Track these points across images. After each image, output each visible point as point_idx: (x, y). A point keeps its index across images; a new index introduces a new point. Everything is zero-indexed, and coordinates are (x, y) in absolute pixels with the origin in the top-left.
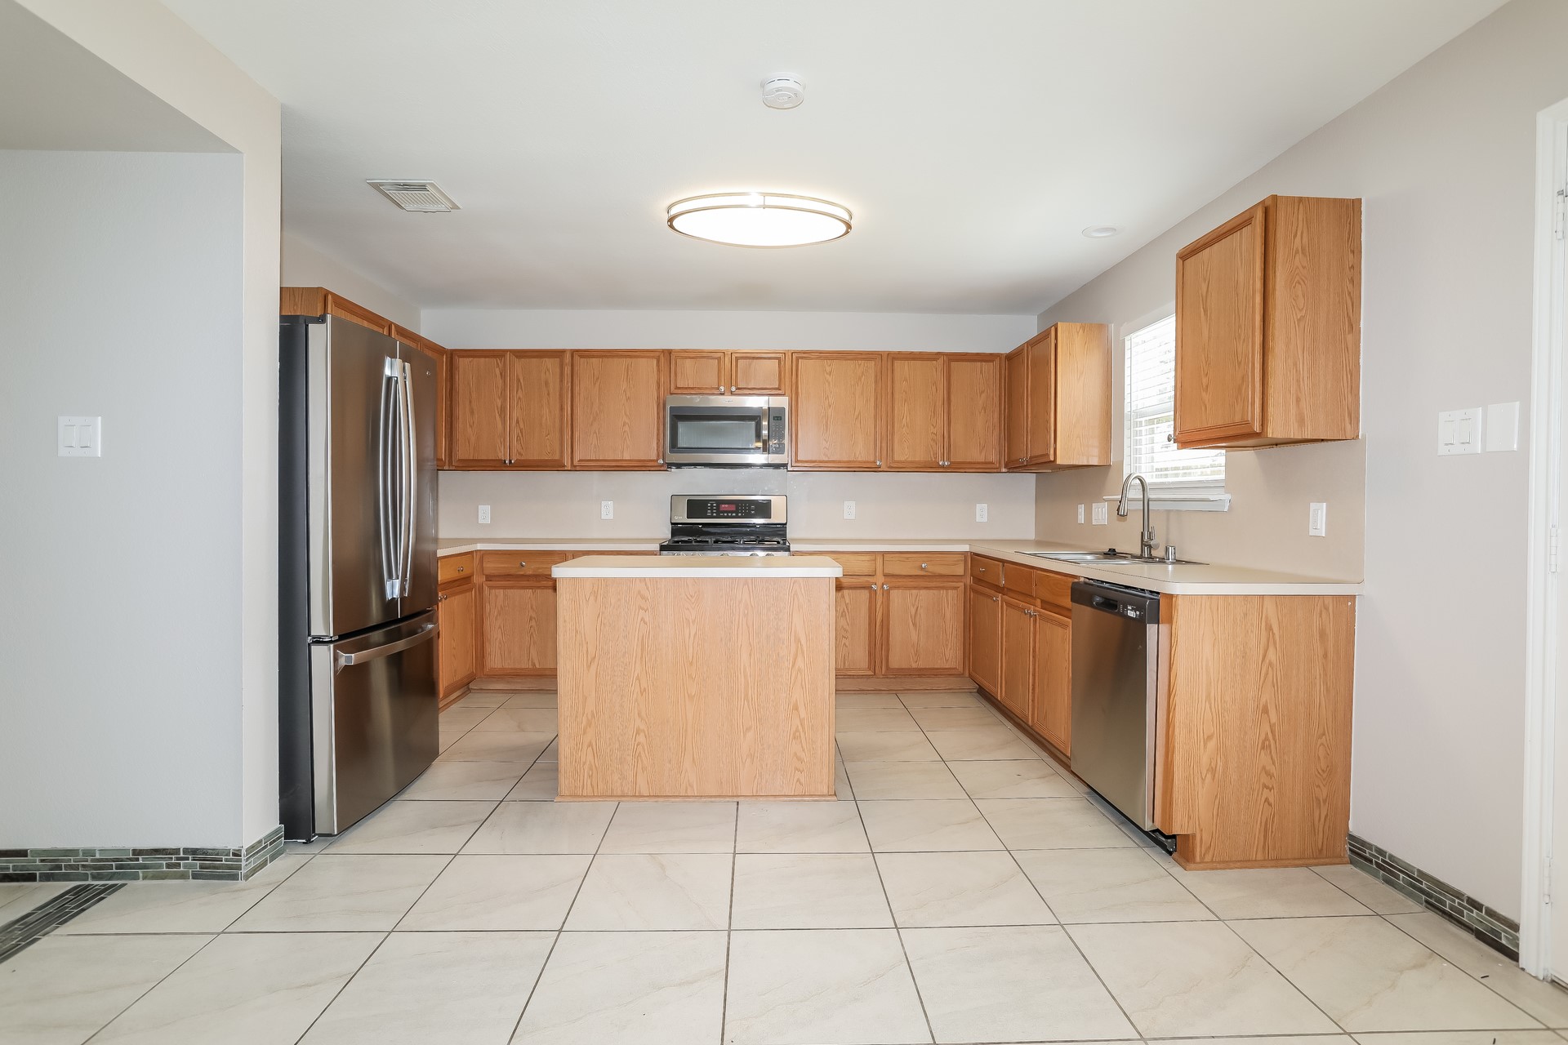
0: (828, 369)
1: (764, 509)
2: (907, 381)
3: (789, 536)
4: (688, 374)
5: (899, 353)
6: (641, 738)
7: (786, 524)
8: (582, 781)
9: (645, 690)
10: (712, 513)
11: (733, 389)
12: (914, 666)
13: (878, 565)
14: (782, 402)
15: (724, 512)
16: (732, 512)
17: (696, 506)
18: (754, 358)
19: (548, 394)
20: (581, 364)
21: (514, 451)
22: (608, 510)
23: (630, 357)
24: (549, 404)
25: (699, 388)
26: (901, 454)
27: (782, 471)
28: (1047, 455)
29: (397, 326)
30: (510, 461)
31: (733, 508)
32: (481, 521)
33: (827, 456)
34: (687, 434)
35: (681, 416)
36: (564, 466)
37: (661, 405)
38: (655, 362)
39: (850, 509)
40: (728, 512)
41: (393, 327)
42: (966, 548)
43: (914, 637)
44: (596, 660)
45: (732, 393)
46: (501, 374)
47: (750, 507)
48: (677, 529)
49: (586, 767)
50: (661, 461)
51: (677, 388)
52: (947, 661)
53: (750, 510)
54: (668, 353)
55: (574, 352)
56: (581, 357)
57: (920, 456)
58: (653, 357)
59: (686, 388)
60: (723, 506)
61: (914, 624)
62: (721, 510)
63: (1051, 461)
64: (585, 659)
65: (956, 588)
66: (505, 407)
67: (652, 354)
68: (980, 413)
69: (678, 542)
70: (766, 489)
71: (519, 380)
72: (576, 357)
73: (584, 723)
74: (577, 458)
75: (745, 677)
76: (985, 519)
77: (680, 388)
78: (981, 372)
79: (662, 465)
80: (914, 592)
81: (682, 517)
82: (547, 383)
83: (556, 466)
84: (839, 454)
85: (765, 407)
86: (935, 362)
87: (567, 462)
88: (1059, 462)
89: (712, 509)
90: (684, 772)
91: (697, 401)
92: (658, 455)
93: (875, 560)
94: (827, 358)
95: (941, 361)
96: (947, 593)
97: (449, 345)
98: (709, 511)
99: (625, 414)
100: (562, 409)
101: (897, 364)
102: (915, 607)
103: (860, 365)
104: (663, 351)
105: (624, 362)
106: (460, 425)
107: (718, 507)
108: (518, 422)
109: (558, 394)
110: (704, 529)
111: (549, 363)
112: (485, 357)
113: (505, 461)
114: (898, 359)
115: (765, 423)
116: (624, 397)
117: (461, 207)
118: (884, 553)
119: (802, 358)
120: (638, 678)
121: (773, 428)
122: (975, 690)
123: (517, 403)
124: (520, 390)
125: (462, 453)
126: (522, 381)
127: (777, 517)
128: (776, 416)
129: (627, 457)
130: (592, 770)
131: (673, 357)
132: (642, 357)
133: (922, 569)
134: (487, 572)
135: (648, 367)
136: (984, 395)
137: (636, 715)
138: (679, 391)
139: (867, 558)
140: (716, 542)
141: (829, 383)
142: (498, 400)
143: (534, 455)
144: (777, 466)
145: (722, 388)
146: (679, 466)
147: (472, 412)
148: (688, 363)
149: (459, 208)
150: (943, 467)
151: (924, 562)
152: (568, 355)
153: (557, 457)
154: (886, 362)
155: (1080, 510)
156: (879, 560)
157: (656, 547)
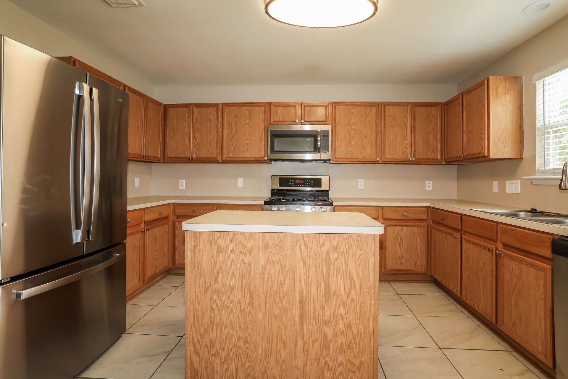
0: (351, 111)
1: (317, 182)
2: (391, 116)
3: (330, 196)
4: (279, 114)
5: (388, 102)
6: (241, 343)
7: (329, 190)
8: (200, 371)
9: (244, 309)
10: (292, 184)
11: (303, 121)
12: (400, 268)
13: (380, 214)
14: (327, 127)
15: (297, 184)
16: (301, 184)
17: (284, 181)
18: (313, 106)
19: (211, 125)
20: (226, 109)
21: (194, 154)
22: (241, 182)
23: (251, 106)
24: (211, 130)
25: (286, 121)
26: (389, 155)
27: (327, 163)
28: (483, 153)
29: (128, 87)
30: (192, 158)
31: (302, 182)
32: (180, 188)
33: (350, 155)
34: (279, 145)
35: (276, 135)
36: (218, 161)
37: (266, 130)
38: (263, 108)
39: (361, 183)
40: (299, 184)
41: (126, 87)
42: (428, 204)
43: (400, 253)
44: (211, 288)
45: (302, 124)
46: (188, 116)
47: (310, 181)
48: (274, 192)
49: (204, 361)
50: (266, 158)
51: (274, 121)
52: (418, 266)
53: (311, 183)
54: (270, 104)
55: (223, 104)
56: (227, 106)
57: (399, 155)
58: (262, 106)
59: (278, 121)
60: (297, 181)
61: (400, 246)
62: (296, 183)
63: (486, 157)
64: (204, 287)
65: (421, 226)
66: (190, 132)
67: (262, 104)
68: (431, 133)
69: (274, 200)
70: (319, 172)
71: (197, 118)
72: (225, 107)
73: (202, 331)
74: (224, 157)
75: (314, 303)
76: (431, 188)
77: (275, 121)
78: (431, 111)
79: (266, 160)
80: (400, 228)
81: (277, 187)
82: (210, 120)
83: (214, 161)
84: (358, 155)
85: (319, 130)
86: (407, 107)
87: (219, 159)
88: (492, 156)
89: (291, 183)
90: (270, 369)
91: (284, 128)
92: (264, 155)
93: (378, 210)
94: (350, 105)
95: (410, 106)
96: (418, 230)
97: (164, 102)
98: (290, 183)
99: (248, 134)
100: (217, 132)
101: (387, 108)
102: (400, 236)
103: (367, 109)
104: (267, 103)
105: (248, 108)
106: (168, 141)
107: (295, 181)
108: (196, 139)
109: (215, 125)
110: (287, 192)
111: (211, 109)
112: (181, 107)
113: (189, 158)
114: (387, 105)
115: (319, 139)
116: (248, 126)
117: (144, 5)
118: (382, 207)
119: (337, 105)
120: (239, 302)
121: (323, 141)
122: (433, 282)
123: (196, 130)
124: (197, 123)
125: (170, 154)
126: (198, 119)
127: (324, 187)
128: (325, 135)
129: (249, 156)
130: (207, 364)
131: (272, 106)
132: (257, 106)
133: (403, 215)
134: (177, 214)
135: (259, 111)
136: (433, 124)
137: (238, 326)
138: (275, 123)
139: (374, 209)
140: (293, 200)
141: (352, 119)
142: (187, 128)
143: (203, 155)
144: (325, 161)
145: (297, 121)
146: (275, 160)
147: (174, 134)
148: (280, 109)
149: (143, 5)
150: (411, 161)
151: (405, 212)
152: (220, 106)
153: (214, 156)
154: (381, 106)
155: (494, 185)
156: (380, 210)
157: (262, 202)
